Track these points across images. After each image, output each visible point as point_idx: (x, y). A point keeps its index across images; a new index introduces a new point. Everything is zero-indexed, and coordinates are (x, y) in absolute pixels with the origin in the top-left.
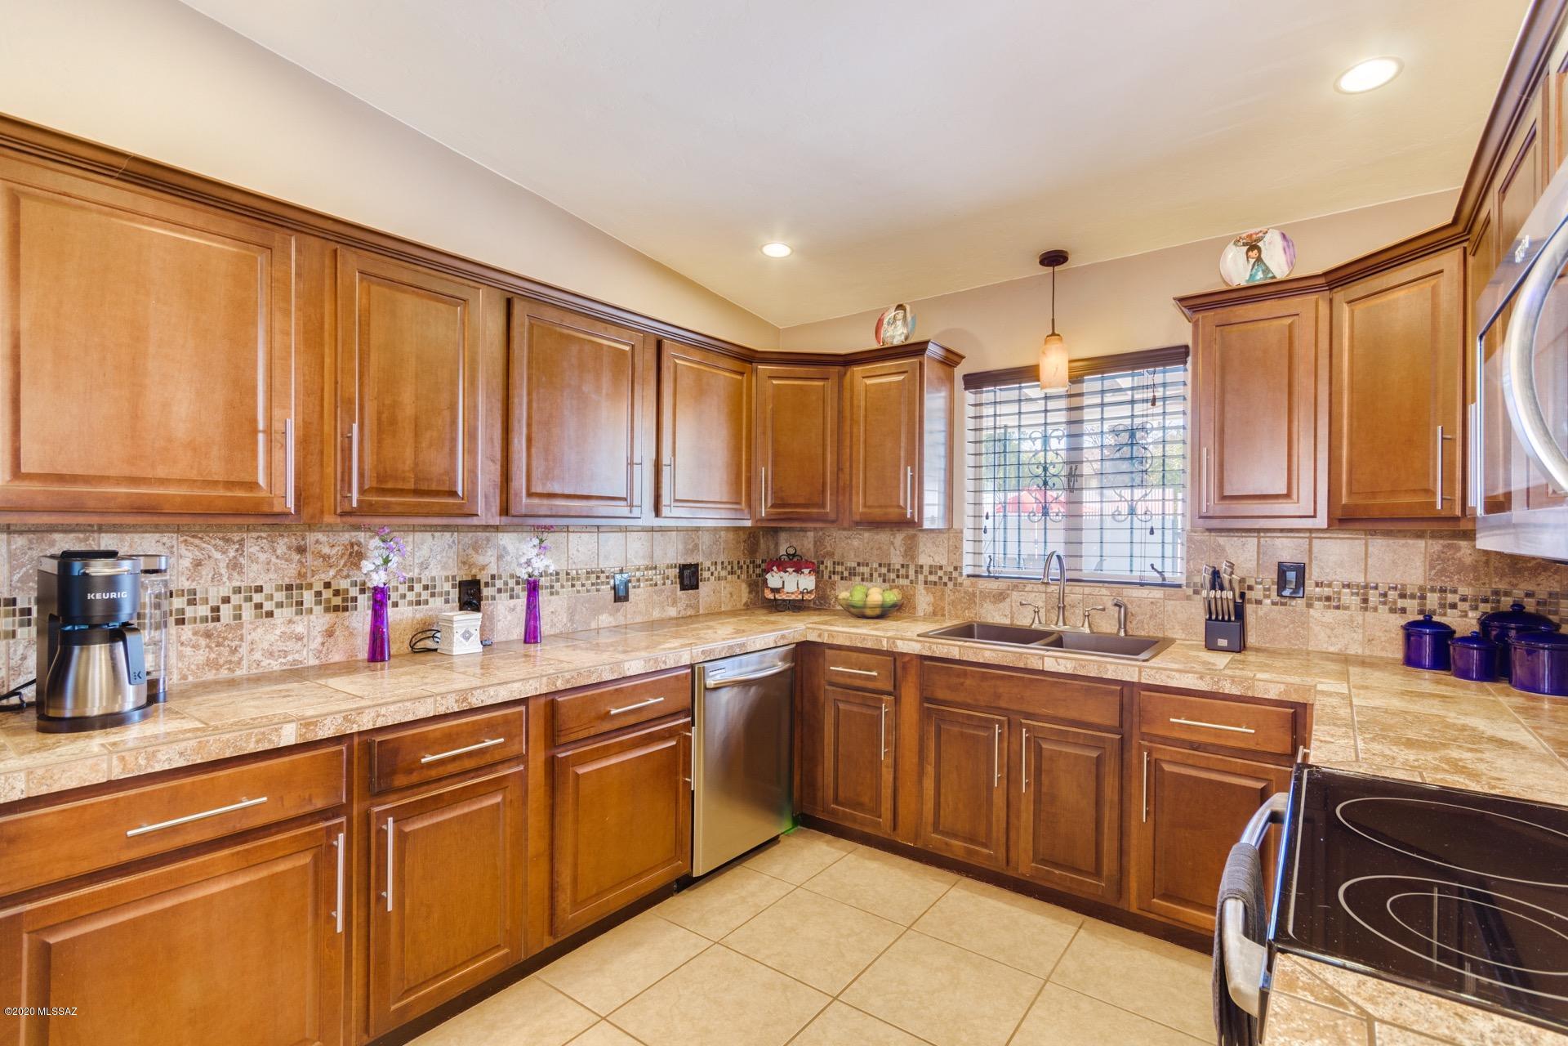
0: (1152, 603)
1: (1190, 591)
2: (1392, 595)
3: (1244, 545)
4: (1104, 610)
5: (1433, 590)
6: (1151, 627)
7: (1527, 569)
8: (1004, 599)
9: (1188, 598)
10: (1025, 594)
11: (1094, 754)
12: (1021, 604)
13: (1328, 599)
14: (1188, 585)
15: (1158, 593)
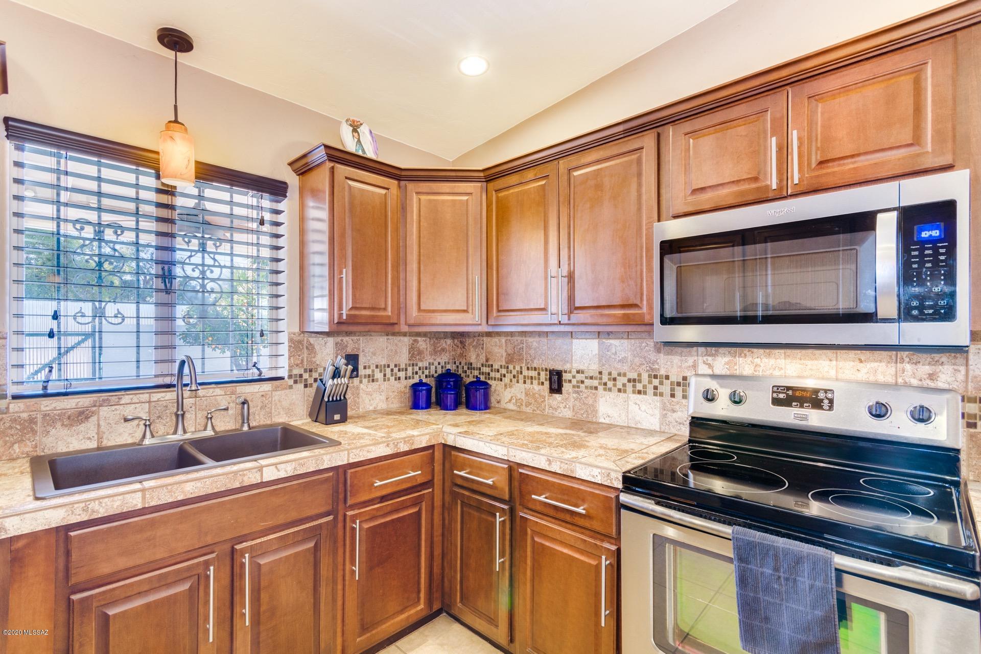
0: (262, 396)
1: (291, 382)
2: (396, 370)
3: (325, 343)
4: (227, 409)
5: (409, 366)
6: (262, 416)
7: (439, 351)
8: (87, 418)
9: (291, 387)
10: (121, 407)
11: (311, 545)
12: (126, 420)
13: (369, 376)
14: (290, 377)
15: (266, 387)
